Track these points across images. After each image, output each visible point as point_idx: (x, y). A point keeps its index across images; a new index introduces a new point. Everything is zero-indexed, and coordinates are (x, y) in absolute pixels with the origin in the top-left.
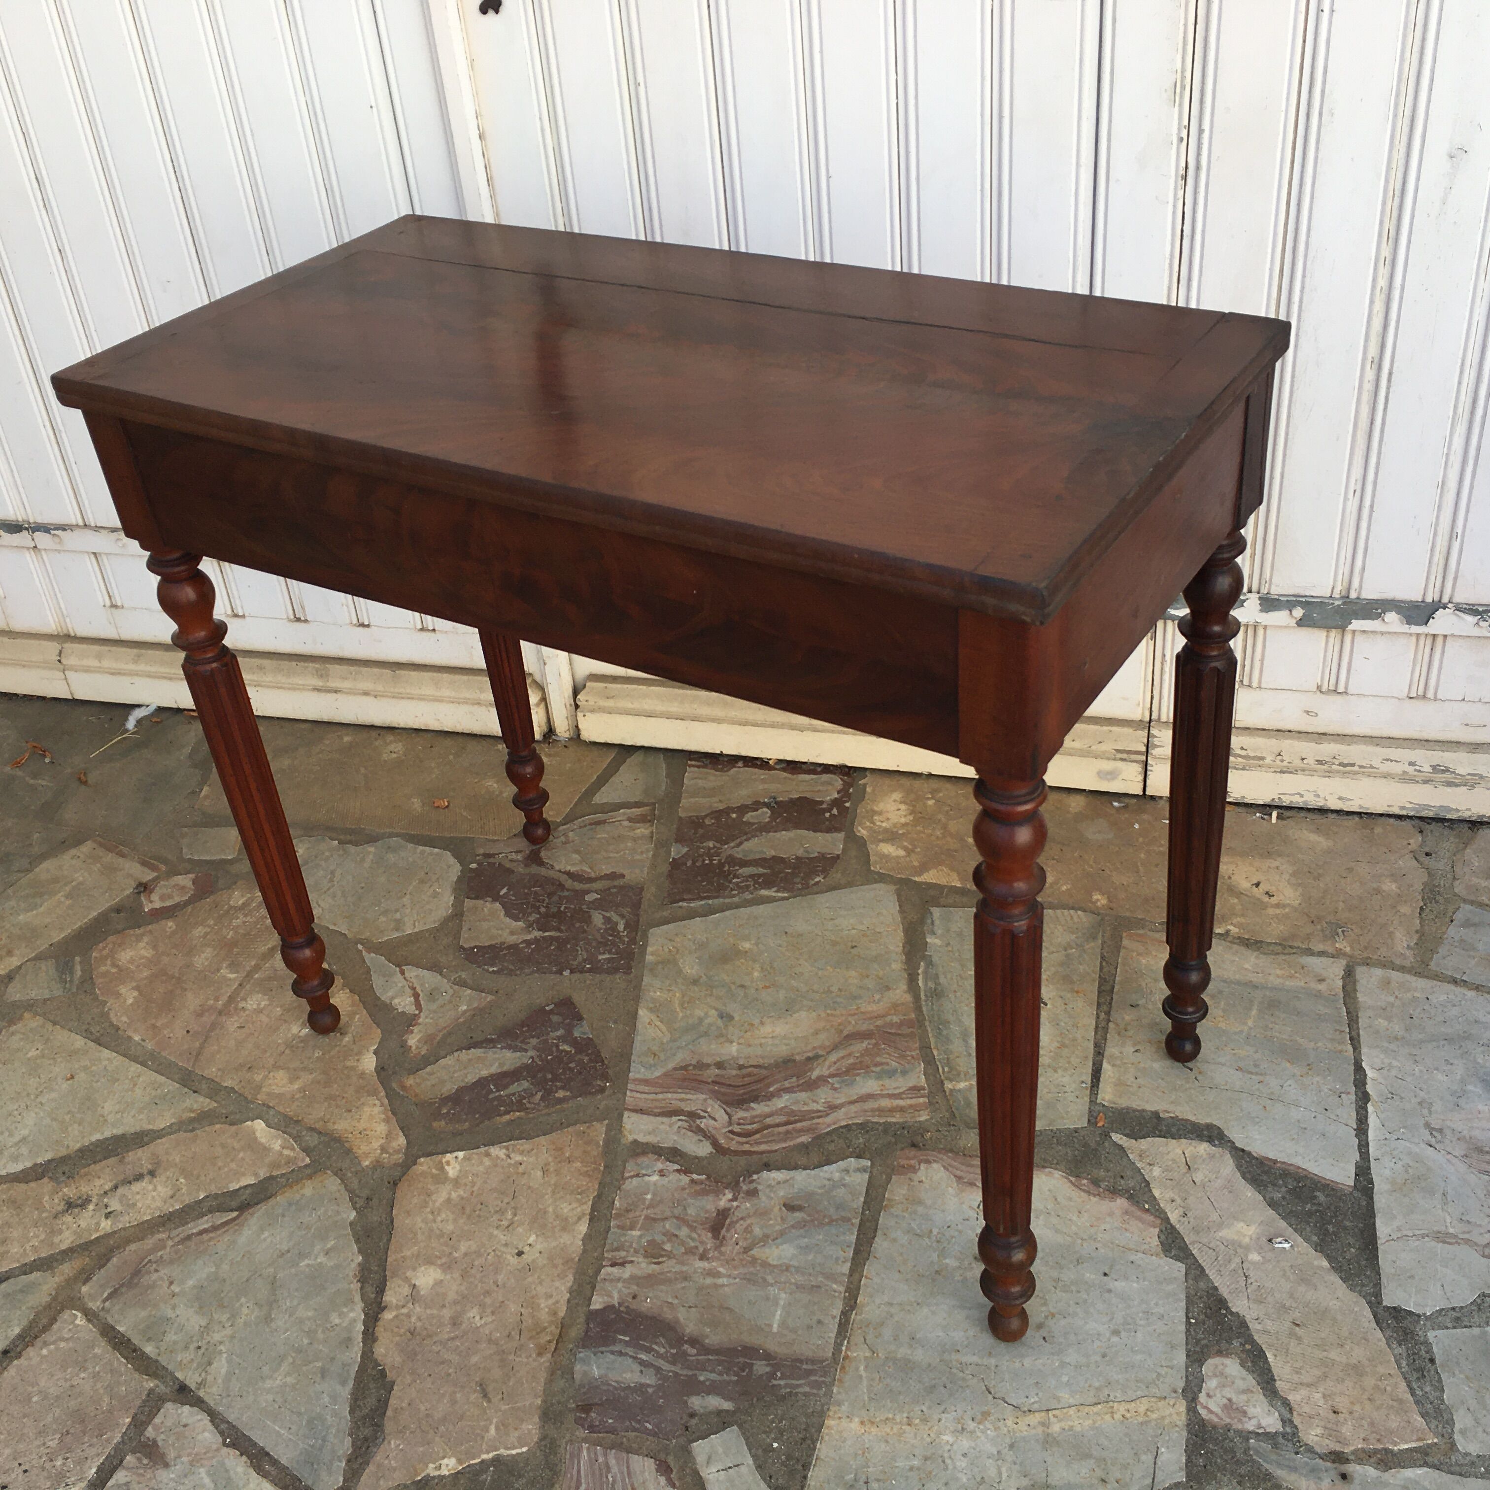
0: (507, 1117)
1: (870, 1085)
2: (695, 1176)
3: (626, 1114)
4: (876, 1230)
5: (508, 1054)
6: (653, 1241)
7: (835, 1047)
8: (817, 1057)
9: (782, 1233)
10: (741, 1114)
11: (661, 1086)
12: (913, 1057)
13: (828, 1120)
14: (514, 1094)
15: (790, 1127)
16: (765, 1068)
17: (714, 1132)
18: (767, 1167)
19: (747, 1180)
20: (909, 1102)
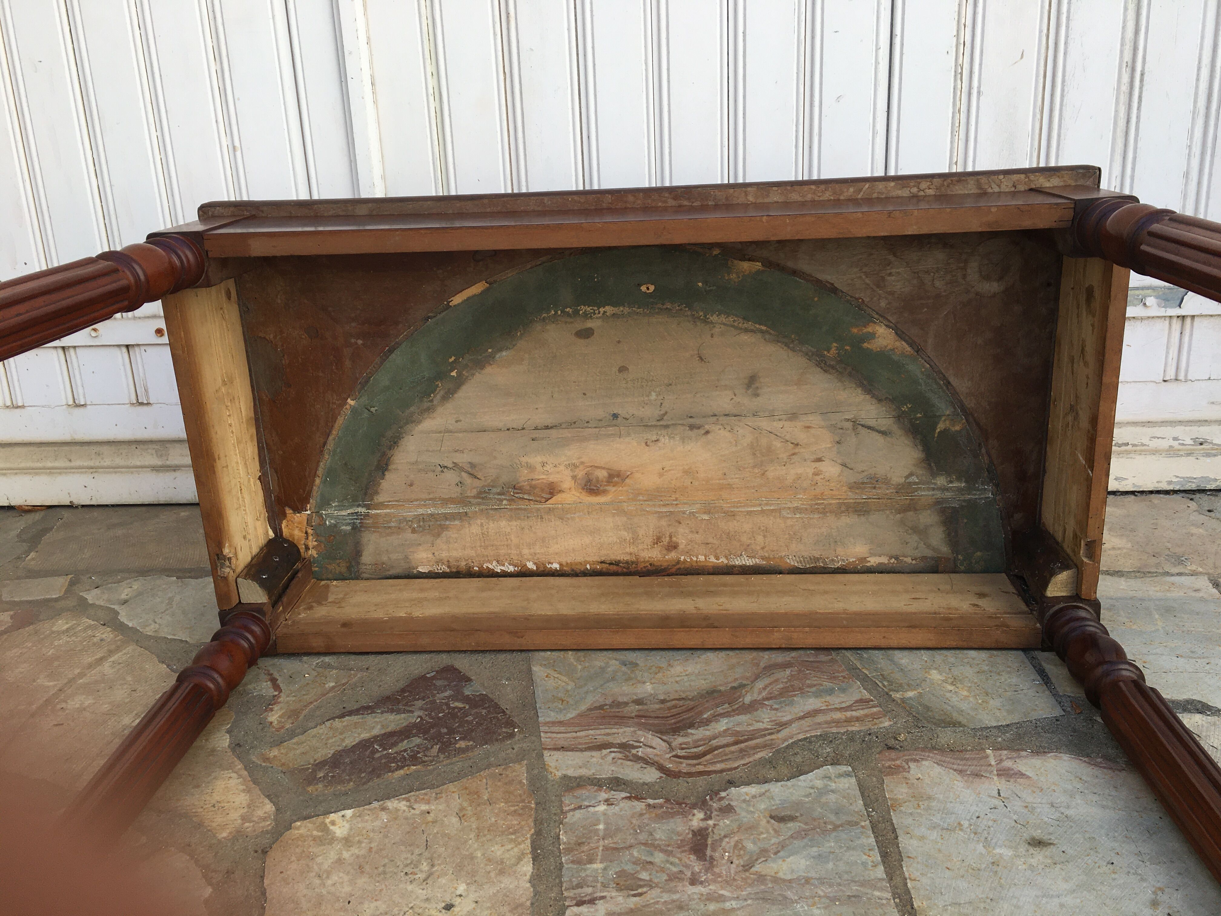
0: (402, 772)
1: (812, 703)
2: (651, 801)
3: (546, 753)
4: (894, 830)
5: (392, 717)
6: (623, 871)
7: (757, 677)
8: (742, 686)
9: (783, 846)
10: (680, 740)
11: (579, 725)
12: (844, 678)
13: (781, 735)
14: (405, 751)
15: (742, 745)
16: (690, 700)
17: (656, 759)
18: (731, 783)
19: (715, 799)
20: (862, 712)
